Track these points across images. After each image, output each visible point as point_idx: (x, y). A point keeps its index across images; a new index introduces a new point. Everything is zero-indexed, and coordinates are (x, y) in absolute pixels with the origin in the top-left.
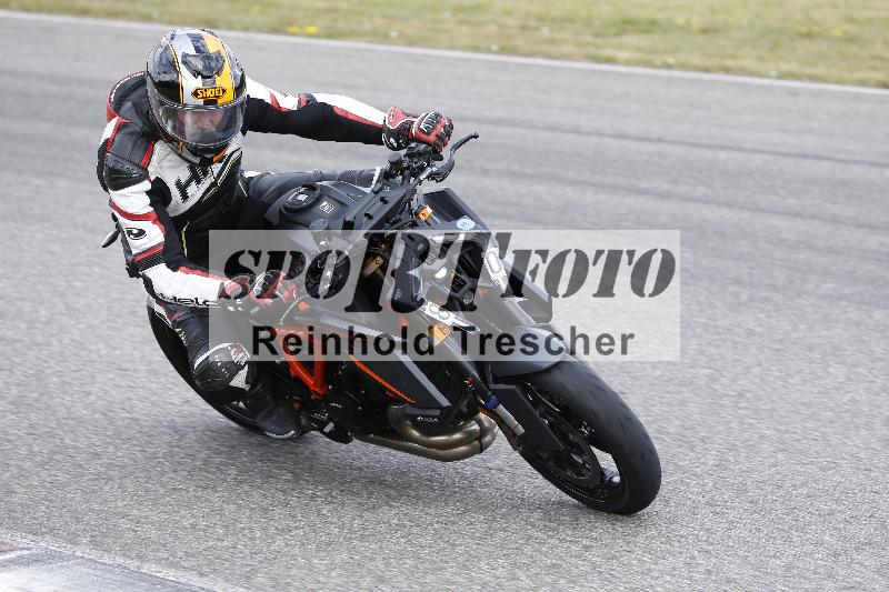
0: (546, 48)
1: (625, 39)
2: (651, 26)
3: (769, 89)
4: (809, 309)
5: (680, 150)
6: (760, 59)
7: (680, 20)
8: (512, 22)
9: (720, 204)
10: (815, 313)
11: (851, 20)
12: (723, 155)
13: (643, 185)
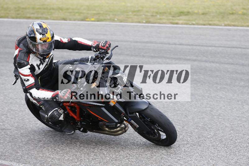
0: (159, 21)
1: (181, 17)
2: (188, 13)
3: (222, 29)
4: (237, 90)
5: (198, 47)
6: (219, 21)
7: (196, 11)
8: (149, 14)
9: (210, 62)
10: (239, 91)
11: (244, 9)
12: (210, 48)
13: (188, 58)
